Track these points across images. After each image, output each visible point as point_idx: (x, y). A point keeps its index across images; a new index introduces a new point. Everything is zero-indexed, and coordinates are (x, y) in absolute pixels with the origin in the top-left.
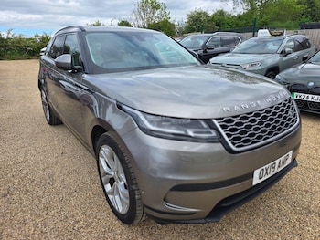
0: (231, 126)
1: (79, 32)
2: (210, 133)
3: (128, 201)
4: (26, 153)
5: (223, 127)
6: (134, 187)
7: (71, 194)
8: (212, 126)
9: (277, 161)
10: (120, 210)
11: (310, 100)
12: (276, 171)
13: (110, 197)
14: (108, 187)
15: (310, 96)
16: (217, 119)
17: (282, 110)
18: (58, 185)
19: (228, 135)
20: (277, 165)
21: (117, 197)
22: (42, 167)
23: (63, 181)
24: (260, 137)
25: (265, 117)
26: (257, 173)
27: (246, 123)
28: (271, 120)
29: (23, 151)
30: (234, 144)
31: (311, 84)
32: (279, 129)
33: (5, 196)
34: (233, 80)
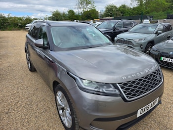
0: (126, 87)
1: (47, 26)
2: (115, 91)
3: (71, 122)
4: (18, 88)
5: (122, 88)
6: (74, 116)
7: (41, 113)
8: (116, 88)
9: (150, 104)
10: (67, 125)
11: (170, 61)
12: (150, 109)
13: (62, 117)
14: (61, 112)
15: (171, 59)
16: (119, 84)
17: (154, 76)
18: (34, 108)
19: (125, 92)
20: (150, 106)
21: (65, 118)
22: (26, 97)
23: (37, 105)
24: (141, 92)
25: (144, 81)
26: (139, 111)
27: (134, 85)
28: (148, 82)
29: (16, 86)
30: (127, 97)
31: (171, 53)
32: (152, 87)
33: (7, 113)
34: (127, 53)
